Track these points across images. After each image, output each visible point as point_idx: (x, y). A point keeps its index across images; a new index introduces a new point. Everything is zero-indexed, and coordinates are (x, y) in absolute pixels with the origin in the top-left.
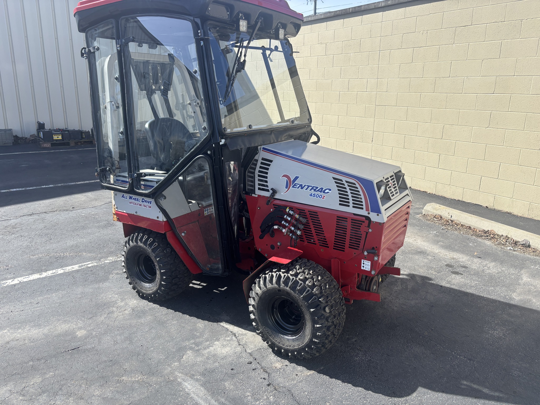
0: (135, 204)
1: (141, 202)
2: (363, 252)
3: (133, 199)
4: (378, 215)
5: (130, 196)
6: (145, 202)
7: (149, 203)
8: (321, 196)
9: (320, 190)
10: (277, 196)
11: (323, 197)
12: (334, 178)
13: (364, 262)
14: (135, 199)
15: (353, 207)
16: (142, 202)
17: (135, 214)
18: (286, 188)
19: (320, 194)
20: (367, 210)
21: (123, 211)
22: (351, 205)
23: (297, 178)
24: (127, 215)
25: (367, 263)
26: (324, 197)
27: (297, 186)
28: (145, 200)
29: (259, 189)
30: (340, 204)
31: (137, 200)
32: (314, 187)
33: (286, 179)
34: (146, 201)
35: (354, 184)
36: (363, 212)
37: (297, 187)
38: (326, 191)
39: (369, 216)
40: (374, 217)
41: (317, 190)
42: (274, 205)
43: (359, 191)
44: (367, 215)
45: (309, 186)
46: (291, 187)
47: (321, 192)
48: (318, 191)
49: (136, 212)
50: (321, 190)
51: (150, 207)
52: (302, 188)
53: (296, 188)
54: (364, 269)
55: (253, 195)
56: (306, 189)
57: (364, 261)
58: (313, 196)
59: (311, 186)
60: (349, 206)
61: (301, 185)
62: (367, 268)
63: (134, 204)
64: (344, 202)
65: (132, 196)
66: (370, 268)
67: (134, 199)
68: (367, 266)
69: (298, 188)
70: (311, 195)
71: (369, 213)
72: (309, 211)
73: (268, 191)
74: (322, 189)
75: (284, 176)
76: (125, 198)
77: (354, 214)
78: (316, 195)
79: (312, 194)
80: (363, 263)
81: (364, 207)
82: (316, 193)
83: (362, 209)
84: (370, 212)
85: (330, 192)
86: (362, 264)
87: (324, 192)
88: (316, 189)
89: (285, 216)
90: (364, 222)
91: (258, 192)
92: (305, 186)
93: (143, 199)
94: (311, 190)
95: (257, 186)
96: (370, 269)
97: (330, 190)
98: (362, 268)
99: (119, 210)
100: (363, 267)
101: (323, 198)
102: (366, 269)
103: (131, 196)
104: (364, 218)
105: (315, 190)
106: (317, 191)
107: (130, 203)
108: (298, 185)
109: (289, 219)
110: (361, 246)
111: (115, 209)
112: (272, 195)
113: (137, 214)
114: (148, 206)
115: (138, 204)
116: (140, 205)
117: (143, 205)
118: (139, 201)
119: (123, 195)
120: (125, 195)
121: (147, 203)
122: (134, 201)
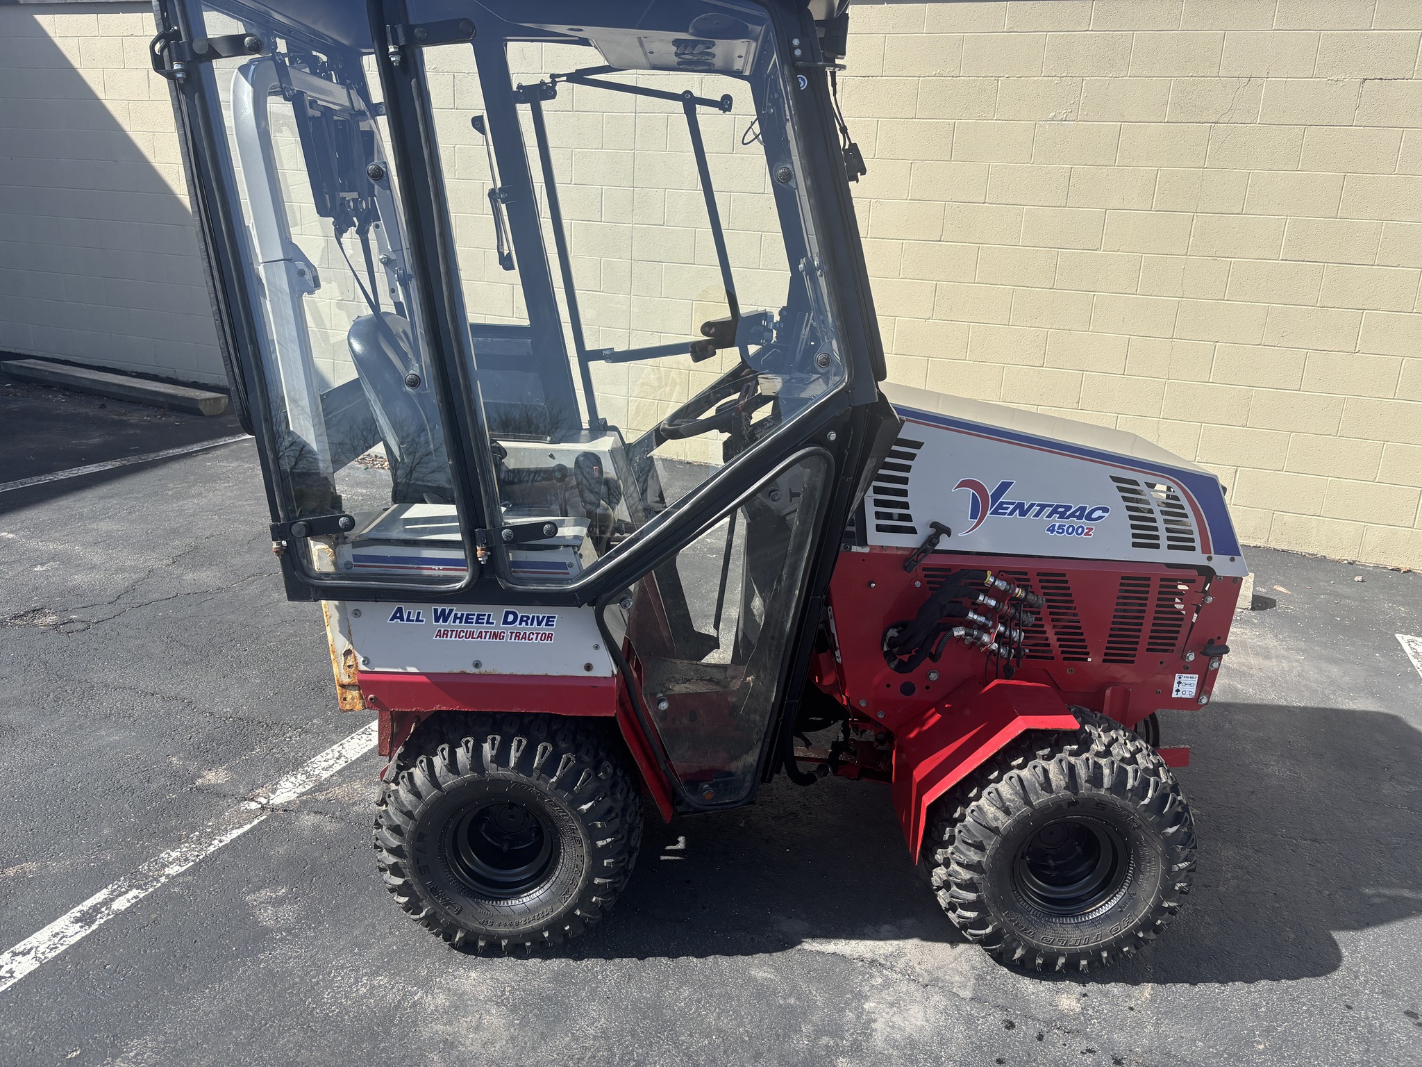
0: (471, 635)
1: (498, 624)
2: (1183, 657)
3: (456, 617)
4: (1232, 560)
5: (436, 610)
6: (521, 621)
7: (539, 623)
8: (1080, 529)
9: (1078, 514)
10: (945, 543)
11: (1086, 531)
12: (1115, 479)
13: (1182, 678)
14: (467, 618)
15: (1170, 547)
16: (505, 622)
17: (471, 670)
18: (973, 516)
19: (1077, 523)
20: (1205, 550)
21: (401, 670)
22: (1163, 542)
23: (1004, 487)
24: (424, 679)
25: (1189, 681)
26: (1091, 529)
27: (1007, 508)
28: (522, 617)
29: (880, 528)
30: (1135, 545)
31: (478, 618)
32: (1058, 506)
33: (972, 491)
34: (528, 618)
35: (1171, 489)
36: (1196, 558)
37: (1008, 511)
38: (1094, 516)
39: (1210, 564)
40: (1222, 565)
41: (1068, 513)
42: (924, 569)
43: (1181, 507)
44: (1206, 563)
45: (1043, 507)
46: (989, 512)
47: (1080, 518)
48: (1072, 515)
49: (477, 665)
50: (1081, 513)
51: (550, 637)
52: (1023, 513)
53: (1004, 514)
54: (1180, 695)
55: (855, 549)
56: (1037, 515)
57: (1180, 678)
58: (1058, 532)
59: (1051, 506)
60: (1157, 546)
61: (1020, 506)
62: (1187, 693)
63: (462, 634)
64: (1144, 535)
65: (451, 611)
66: (1194, 691)
67: (461, 619)
68: (1188, 688)
69: (1011, 514)
70: (1052, 530)
71: (1210, 559)
72: (1038, 574)
73: (912, 531)
74: (1083, 509)
75: (963, 484)
76: (408, 620)
77: (1169, 566)
78: (1065, 528)
79: (1054, 525)
80: (1179, 683)
81: (1197, 544)
82: (1066, 523)
83: (1193, 549)
84: (1213, 555)
85: (1106, 515)
86: (1176, 686)
87: (1089, 518)
88: (1064, 512)
89: (981, 598)
90: (1194, 581)
91: (876, 539)
92: (1032, 505)
93: (507, 613)
94: (1049, 516)
95: (871, 522)
96: (1193, 695)
97: (1105, 510)
98: (1174, 695)
99: (377, 669)
100: (1178, 691)
101: (1087, 534)
102: (1183, 696)
103: (443, 610)
104: (1195, 572)
105: (1062, 516)
106: (1068, 518)
107: (438, 635)
108: (1012, 507)
109: (993, 603)
110: (1180, 642)
111: (349, 666)
112: (932, 540)
113: (483, 670)
114: (538, 634)
115: (486, 632)
116: (495, 635)
117: (512, 633)
118: (488, 622)
119: (400, 610)
120: (407, 608)
121: (532, 624)
122: (463, 624)
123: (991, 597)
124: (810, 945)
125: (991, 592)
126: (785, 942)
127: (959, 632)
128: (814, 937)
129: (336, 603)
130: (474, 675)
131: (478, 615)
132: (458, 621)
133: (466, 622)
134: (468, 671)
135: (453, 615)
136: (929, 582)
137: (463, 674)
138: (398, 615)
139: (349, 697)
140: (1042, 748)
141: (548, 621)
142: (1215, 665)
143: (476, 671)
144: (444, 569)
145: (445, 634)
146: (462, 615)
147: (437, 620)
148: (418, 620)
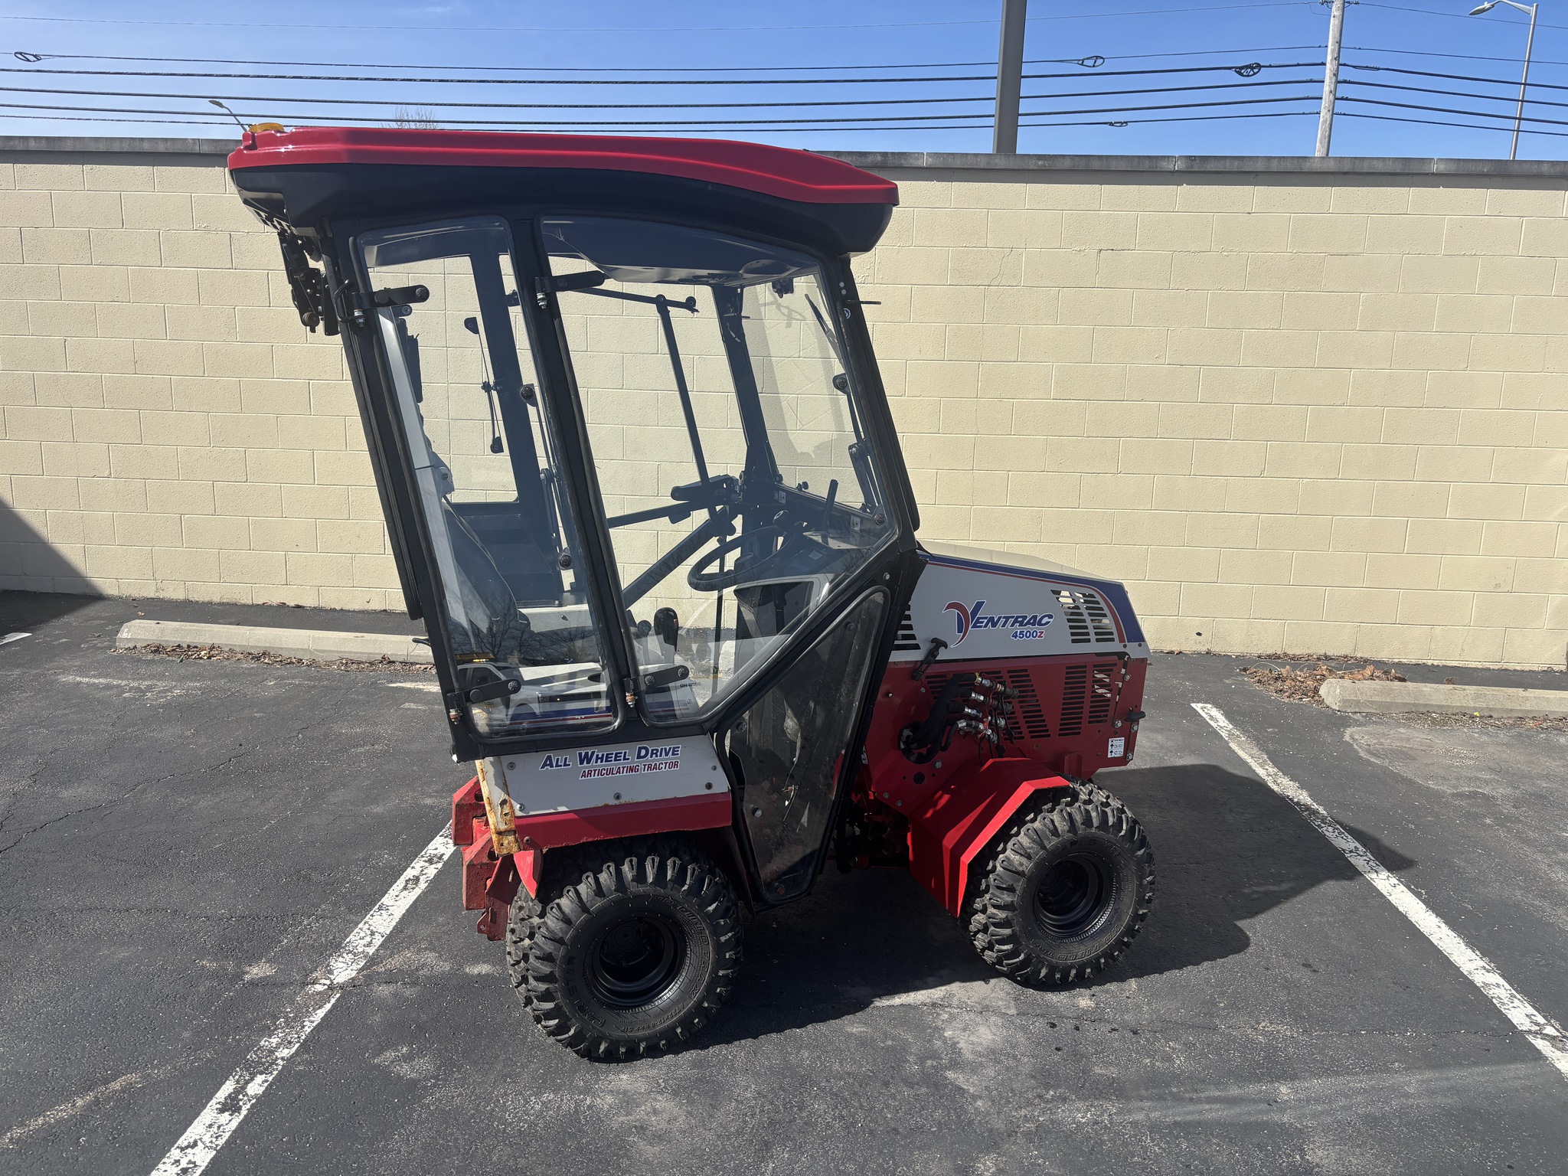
0: (611, 772)
1: (633, 759)
2: (1113, 725)
3: (597, 758)
4: (1140, 645)
5: (580, 754)
6: (652, 754)
7: (667, 754)
9: (1031, 622)
10: (943, 655)
11: (1039, 634)
12: (1055, 592)
13: (1114, 742)
14: (607, 757)
15: (1098, 640)
16: (639, 757)
17: (613, 802)
18: (960, 631)
20: (1121, 640)
21: (552, 811)
22: (1093, 637)
23: (979, 605)
24: (573, 816)
25: (1118, 743)
27: (982, 622)
28: (652, 750)
30: (1074, 641)
31: (616, 756)
32: (1018, 617)
33: (957, 611)
34: (657, 750)
35: (1093, 596)
36: (1115, 647)
37: (984, 624)
38: (1043, 622)
39: (1125, 650)
40: (1133, 651)
41: (1025, 621)
42: (927, 677)
43: (1102, 609)
44: (1122, 650)
45: (1007, 618)
46: (970, 627)
47: (1033, 624)
48: (1028, 623)
49: (618, 797)
50: (1034, 621)
51: (676, 765)
52: (994, 625)
53: (981, 627)
54: (1113, 755)
56: (1004, 626)
57: (1112, 741)
59: (1013, 617)
60: (1088, 641)
61: (991, 619)
62: (1118, 753)
64: (1079, 633)
65: (593, 753)
66: (1123, 750)
67: (602, 759)
68: (1118, 749)
69: (986, 626)
71: (1125, 646)
72: (1009, 672)
73: (917, 647)
74: (1035, 617)
75: (950, 606)
76: (557, 765)
77: (1098, 654)
80: (1112, 745)
81: (1116, 636)
82: (1025, 629)
83: (1113, 640)
84: (1126, 643)
85: (1051, 620)
86: (1110, 747)
87: (1040, 624)
88: (1023, 621)
89: (973, 695)
90: (1115, 665)
92: (1000, 618)
93: (640, 749)
94: (1012, 625)
96: (1122, 753)
97: (1050, 617)
98: (1109, 755)
99: (531, 813)
100: (1111, 752)
101: (1040, 636)
102: (1116, 756)
103: (587, 753)
104: (1117, 658)
105: (1021, 624)
106: (1025, 625)
107: (583, 776)
108: (986, 621)
109: (982, 698)
110: (1110, 714)
111: (506, 815)
112: (933, 653)
113: (622, 801)
114: (666, 763)
115: (623, 768)
116: (631, 769)
117: (645, 765)
118: (625, 759)
119: (549, 758)
120: (555, 756)
121: (661, 756)
122: (604, 763)
123: (980, 693)
124: (881, 1003)
125: (981, 690)
126: (861, 1005)
127: (962, 724)
128: (880, 996)
129: (491, 759)
130: (616, 806)
131: (616, 754)
132: (599, 761)
133: (606, 761)
134: (610, 804)
135: (595, 756)
136: (931, 688)
137: (606, 806)
138: (548, 762)
139: (506, 842)
140: (1046, 804)
141: (674, 751)
142: (1135, 728)
143: (617, 802)
144: (585, 718)
145: (590, 773)
146: (603, 755)
147: (582, 762)
148: (565, 765)
